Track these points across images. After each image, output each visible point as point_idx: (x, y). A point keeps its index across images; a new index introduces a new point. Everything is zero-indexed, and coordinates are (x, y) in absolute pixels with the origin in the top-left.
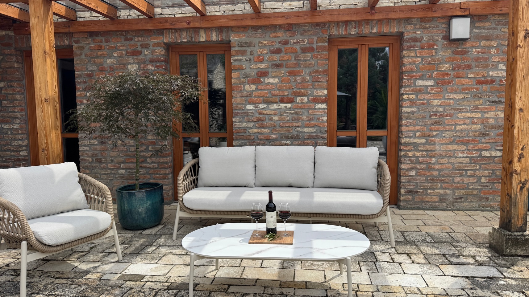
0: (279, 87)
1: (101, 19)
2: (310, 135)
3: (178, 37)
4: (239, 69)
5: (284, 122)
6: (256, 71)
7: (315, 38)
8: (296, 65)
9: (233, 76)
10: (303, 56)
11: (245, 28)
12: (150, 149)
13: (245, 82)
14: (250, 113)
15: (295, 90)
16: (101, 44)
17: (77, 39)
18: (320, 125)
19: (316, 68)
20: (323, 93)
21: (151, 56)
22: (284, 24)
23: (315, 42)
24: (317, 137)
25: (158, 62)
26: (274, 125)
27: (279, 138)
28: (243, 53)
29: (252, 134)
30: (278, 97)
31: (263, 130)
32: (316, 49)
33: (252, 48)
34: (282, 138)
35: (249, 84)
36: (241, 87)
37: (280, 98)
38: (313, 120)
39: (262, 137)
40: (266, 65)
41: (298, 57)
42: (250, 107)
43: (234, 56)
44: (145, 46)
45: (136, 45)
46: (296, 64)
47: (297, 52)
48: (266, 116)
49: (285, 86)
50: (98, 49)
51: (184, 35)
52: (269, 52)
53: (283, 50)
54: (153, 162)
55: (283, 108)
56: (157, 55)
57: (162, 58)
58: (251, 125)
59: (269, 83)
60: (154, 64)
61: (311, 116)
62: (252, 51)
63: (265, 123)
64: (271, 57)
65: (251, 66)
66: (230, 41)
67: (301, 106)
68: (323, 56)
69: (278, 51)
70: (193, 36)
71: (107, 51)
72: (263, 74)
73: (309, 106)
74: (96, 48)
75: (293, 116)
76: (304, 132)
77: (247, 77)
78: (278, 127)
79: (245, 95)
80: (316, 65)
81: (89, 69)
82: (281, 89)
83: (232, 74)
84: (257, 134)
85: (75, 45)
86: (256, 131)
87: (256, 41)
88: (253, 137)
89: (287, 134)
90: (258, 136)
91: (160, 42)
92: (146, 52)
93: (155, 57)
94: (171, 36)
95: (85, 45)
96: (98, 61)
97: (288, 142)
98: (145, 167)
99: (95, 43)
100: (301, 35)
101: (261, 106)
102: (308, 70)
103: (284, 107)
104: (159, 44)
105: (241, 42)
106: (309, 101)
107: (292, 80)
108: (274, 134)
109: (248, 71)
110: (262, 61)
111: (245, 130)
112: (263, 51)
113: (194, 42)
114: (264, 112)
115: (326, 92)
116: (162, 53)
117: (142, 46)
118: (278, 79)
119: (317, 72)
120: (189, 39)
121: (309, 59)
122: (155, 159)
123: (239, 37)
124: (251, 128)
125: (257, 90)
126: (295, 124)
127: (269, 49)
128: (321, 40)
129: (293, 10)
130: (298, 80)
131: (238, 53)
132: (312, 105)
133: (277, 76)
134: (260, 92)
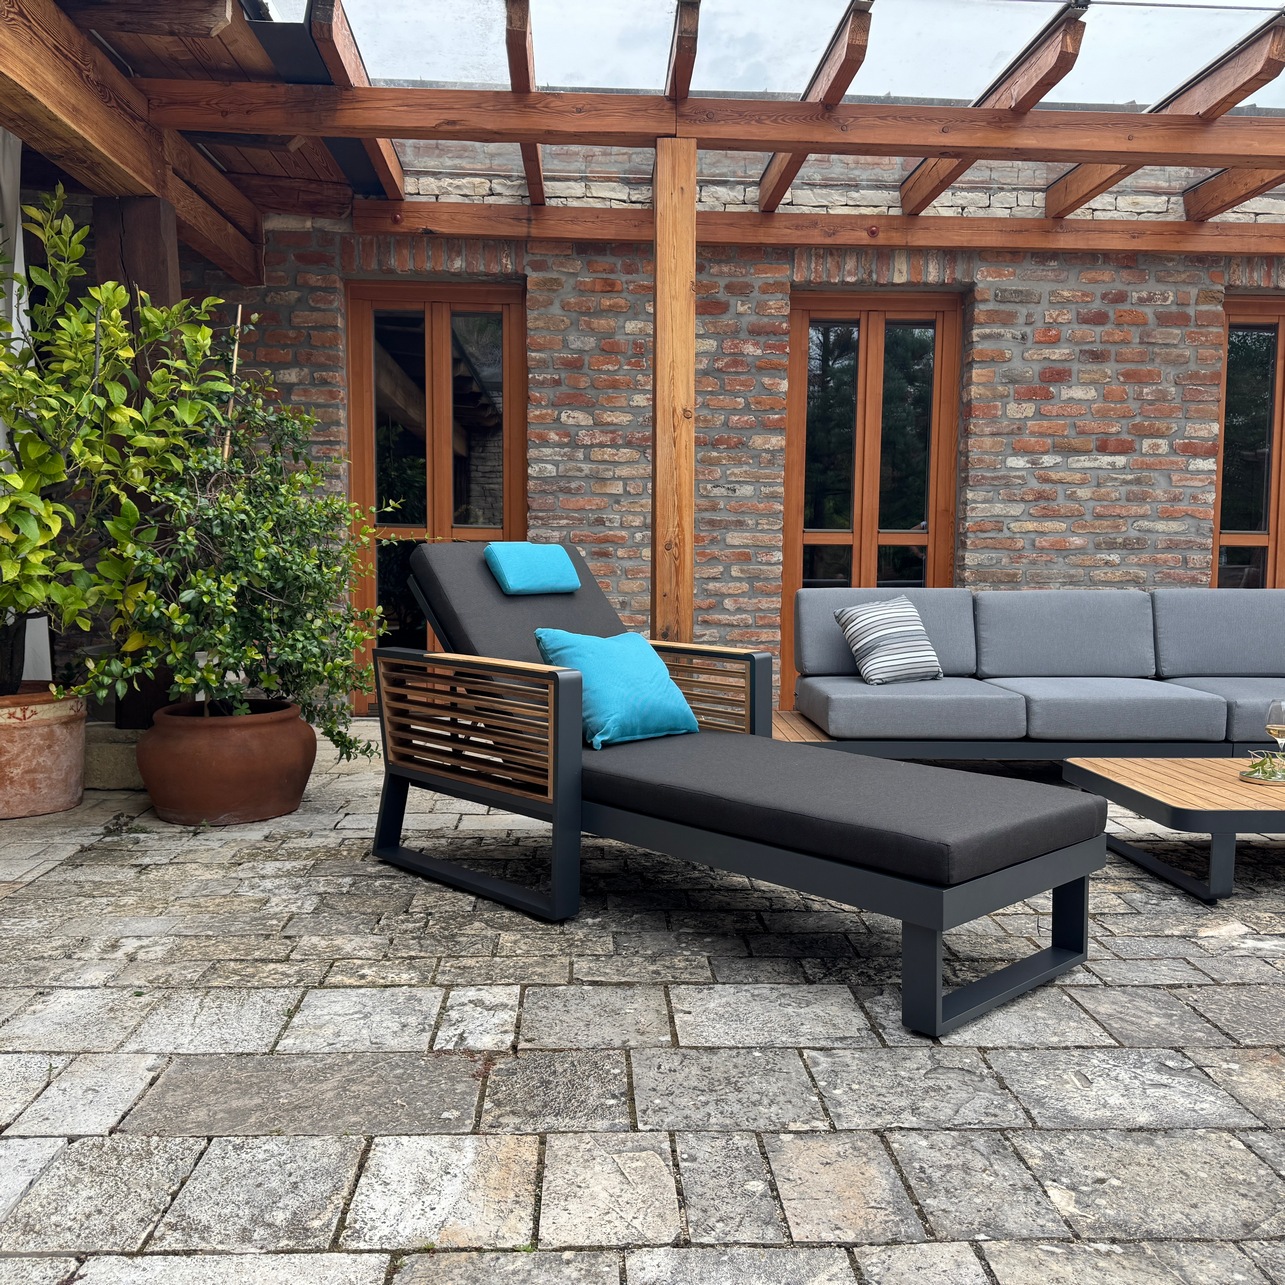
0: (1098, 412)
1: (614, 206)
2: (1170, 540)
3: (834, 270)
4: (993, 360)
6: (1037, 368)
7: (1194, 291)
8: (1142, 357)
9: (975, 378)
10: (1161, 333)
11: (1014, 255)
12: (735, 572)
13: (1007, 396)
14: (1015, 477)
15: (1138, 420)
16: (612, 276)
17: (538, 258)
18: (1198, 515)
19: (1193, 367)
20: (1210, 432)
21: (754, 319)
22: (1118, 252)
23: (1193, 301)
24: (1190, 545)
25: (772, 336)
26: (1079, 510)
27: (1091, 545)
28: (1008, 320)
29: (1018, 536)
30: (1094, 437)
31: (1049, 525)
32: (1193, 319)
33: (1032, 306)
34: (1098, 547)
35: (1018, 401)
36: (996, 407)
37: (1097, 439)
38: (1180, 500)
39: (1044, 543)
40: (1067, 351)
41: (1149, 336)
42: (1018, 462)
43: (981, 324)
44: (740, 290)
45: (714, 285)
46: (1141, 354)
47: (1146, 324)
48: (1059, 488)
49: (1113, 409)
50: (602, 292)
51: (850, 264)
52: (1074, 320)
53: (1111, 314)
54: (739, 610)
55: (1104, 466)
56: (770, 315)
57: (785, 325)
58: (1016, 509)
59: (1071, 399)
60: (762, 339)
61: (1177, 491)
62: (1029, 315)
63: (1054, 505)
64: (1079, 334)
65: (1026, 355)
66: (974, 284)
67: (1152, 463)
68: (1211, 337)
69: (1099, 319)
70: (874, 267)
71: (629, 298)
72: (1058, 375)
73: (1173, 463)
74: (598, 288)
75: (1129, 487)
76: (1157, 532)
77: (1013, 381)
78: (1088, 517)
79: (1005, 431)
80: (1193, 359)
81: (572, 347)
82: (1103, 415)
83: (974, 375)
84: (1033, 536)
85: (533, 276)
86: (1030, 526)
87: (1043, 288)
88: (1020, 544)
89: (1112, 536)
90: (1034, 541)
91: (784, 280)
92: (742, 305)
93: (766, 320)
94: (813, 266)
95: (563, 278)
96: (602, 323)
97: (1114, 557)
98: (718, 624)
99: (595, 272)
100: (1158, 281)
101: (1048, 460)
102: (1171, 372)
103: (1109, 464)
104: (777, 286)
105: (1006, 290)
106: (1173, 450)
107: (1131, 395)
108: (1078, 535)
109: (1017, 365)
110: (1054, 342)
111: (998, 524)
112: (1058, 315)
113: (877, 283)
114: (1054, 476)
115: (1217, 428)
116: (786, 311)
117: (729, 288)
118: (1096, 390)
119: (1194, 376)
120: (862, 275)
121: (1175, 342)
122: (746, 600)
123: (1000, 276)
124: (1016, 519)
125: (1038, 417)
126: (1135, 509)
127: (1074, 313)
128: (1207, 297)
129: (1142, 218)
130: (1147, 394)
131: (993, 318)
132: (1180, 460)
133: (1093, 382)
134: (1045, 423)
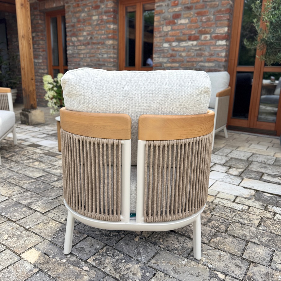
0: (189, 27)
2: (209, 69)
4: (160, 13)
5: (190, 57)
6: (172, 14)
8: (204, 6)
9: (155, 20)
13: (164, 24)
14: (165, 50)
15: (201, 29)
16: (79, 3)
18: (219, 60)
19: (219, 8)
20: (224, 31)
21: (105, 9)
24: (216, 71)
25: (109, 13)
26: (182, 60)
29: (166, 68)
31: (174, 65)
35: (166, 26)
36: (160, 28)
37: (188, 36)
38: (213, 56)
40: (180, 8)
42: (166, 45)
43: (157, 3)
44: (102, 1)
48: (177, 53)
49: (193, 26)
55: (190, 45)
57: (111, 10)
58: (165, 60)
59: (181, 24)
60: (107, 14)
61: (212, 52)
63: (176, 58)
65: (169, 11)
67: (205, 44)
71: (82, 8)
72: (177, 16)
73: (211, 43)
74: (76, 6)
75: (197, 52)
76: (206, 66)
77: (165, 19)
78: (185, 62)
79: (163, 35)
80: (219, 5)
81: (73, 22)
85: (66, 5)
86: (169, 65)
89: (192, 68)
92: (103, 6)
93: (108, 9)
95: (71, 5)
96: (77, 15)
99: (76, 2)
101: (174, 44)
102: (213, 11)
106: (212, 38)
107: (199, 20)
108: (182, 68)
109: (166, 14)
110: (177, 5)
111: (161, 64)
114: (176, 49)
115: (226, 29)
117: (100, 1)
118: (189, 20)
119: (220, 11)
124: (166, 63)
125: (172, 30)
126: (199, 59)
130: (204, 19)
132: (213, 42)
133: (187, 17)
134: (174, 32)
